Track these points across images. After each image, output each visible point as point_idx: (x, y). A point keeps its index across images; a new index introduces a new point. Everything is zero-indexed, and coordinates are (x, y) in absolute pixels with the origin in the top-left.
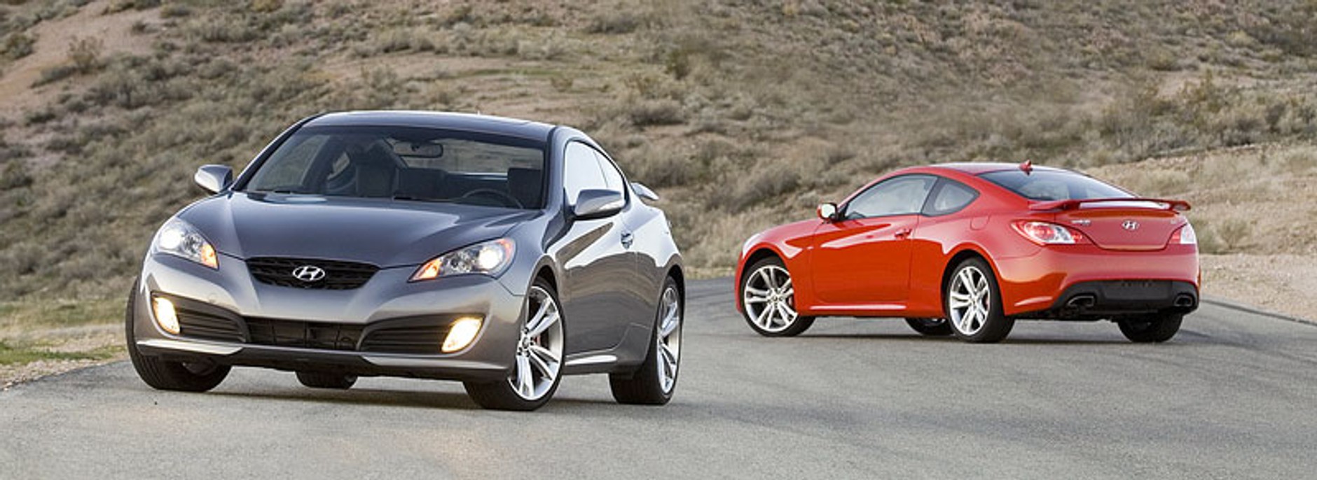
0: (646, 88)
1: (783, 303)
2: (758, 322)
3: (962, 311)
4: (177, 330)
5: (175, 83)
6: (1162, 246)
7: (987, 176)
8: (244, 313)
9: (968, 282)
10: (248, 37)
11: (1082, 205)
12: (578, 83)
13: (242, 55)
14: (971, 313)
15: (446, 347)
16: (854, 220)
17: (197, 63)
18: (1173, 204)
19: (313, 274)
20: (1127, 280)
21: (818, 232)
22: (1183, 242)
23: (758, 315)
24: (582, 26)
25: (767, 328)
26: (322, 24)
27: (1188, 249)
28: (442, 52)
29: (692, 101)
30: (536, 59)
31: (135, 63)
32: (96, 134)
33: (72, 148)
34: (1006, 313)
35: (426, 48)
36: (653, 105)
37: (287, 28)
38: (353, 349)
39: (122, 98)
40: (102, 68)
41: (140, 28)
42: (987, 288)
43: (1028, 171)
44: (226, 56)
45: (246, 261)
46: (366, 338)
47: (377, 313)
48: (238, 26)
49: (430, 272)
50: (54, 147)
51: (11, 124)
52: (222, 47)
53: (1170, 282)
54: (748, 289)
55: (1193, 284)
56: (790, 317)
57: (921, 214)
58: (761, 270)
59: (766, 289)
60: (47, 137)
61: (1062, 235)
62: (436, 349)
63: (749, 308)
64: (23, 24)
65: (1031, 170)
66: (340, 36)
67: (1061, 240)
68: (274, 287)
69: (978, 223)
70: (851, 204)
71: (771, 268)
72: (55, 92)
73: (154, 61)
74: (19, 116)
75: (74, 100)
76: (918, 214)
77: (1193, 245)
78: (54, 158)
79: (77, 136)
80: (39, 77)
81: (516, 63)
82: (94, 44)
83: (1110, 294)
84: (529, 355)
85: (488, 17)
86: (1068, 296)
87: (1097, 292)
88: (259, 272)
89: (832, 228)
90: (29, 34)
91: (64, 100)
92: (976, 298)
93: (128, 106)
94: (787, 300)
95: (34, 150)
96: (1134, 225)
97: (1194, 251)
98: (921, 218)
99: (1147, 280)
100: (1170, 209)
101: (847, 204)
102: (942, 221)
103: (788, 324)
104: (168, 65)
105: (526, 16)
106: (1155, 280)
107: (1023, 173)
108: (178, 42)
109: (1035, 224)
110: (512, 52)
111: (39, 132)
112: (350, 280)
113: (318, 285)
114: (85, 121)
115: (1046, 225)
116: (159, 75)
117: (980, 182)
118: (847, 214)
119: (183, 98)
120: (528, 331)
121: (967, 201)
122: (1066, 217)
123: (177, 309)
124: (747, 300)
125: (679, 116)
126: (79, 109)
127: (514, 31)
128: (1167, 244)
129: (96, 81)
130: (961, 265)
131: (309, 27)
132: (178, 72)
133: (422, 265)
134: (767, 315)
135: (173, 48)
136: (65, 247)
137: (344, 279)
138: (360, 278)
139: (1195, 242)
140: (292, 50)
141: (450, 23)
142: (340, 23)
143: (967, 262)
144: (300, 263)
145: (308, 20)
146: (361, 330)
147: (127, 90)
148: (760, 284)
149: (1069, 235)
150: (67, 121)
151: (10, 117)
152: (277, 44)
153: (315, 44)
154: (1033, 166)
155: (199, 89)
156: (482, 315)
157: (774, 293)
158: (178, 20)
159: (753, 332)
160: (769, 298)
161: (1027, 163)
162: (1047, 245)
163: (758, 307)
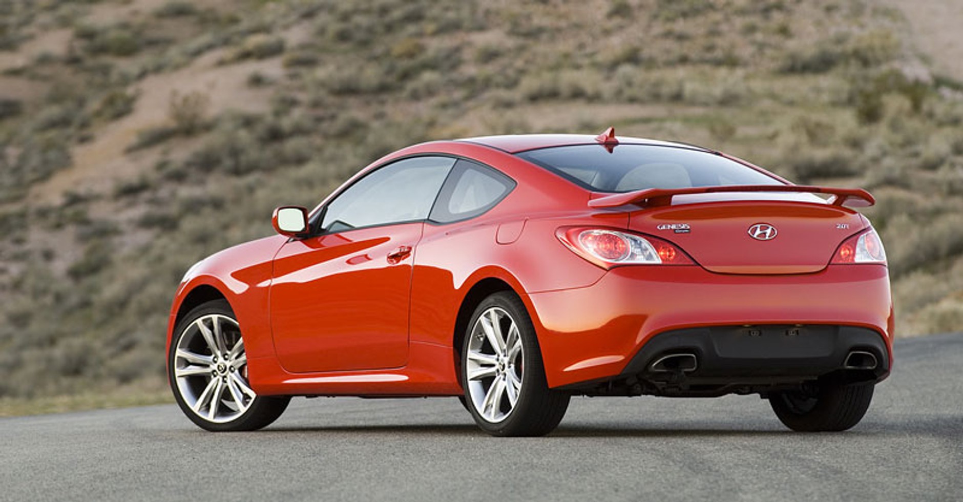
0: (814, 133)
1: (234, 376)
2: (196, 407)
3: (486, 382)
5: (292, 145)
6: (823, 267)
7: (532, 154)
9: (493, 333)
10: (383, 89)
11: (676, 199)
12: (742, 131)
13: (375, 108)
14: (500, 385)
16: (336, 233)
17: (319, 120)
18: (842, 195)
20: (755, 326)
21: (281, 256)
22: (860, 258)
23: (197, 395)
24: (773, 65)
25: (210, 417)
26: (470, 70)
27: (870, 271)
28: (595, 98)
29: (871, 150)
30: (706, 104)
31: (248, 122)
32: (193, 207)
33: (168, 224)
34: (551, 384)
35: (577, 94)
36: (820, 155)
37: (428, 76)
39: (228, 163)
40: (208, 127)
41: (257, 81)
42: (519, 342)
43: (610, 145)
44: (355, 111)
48: (372, 74)
50: (147, 223)
51: (97, 197)
52: (352, 101)
53: (833, 328)
54: (180, 353)
55: (879, 332)
56: (246, 397)
57: (429, 221)
58: (199, 321)
59: (208, 353)
60: (139, 211)
61: (644, 250)
63: (182, 385)
64: (125, 80)
65: (617, 143)
66: (487, 83)
67: (640, 260)
69: (507, 233)
70: (329, 207)
71: (215, 318)
72: (152, 157)
73: (270, 119)
74: (106, 187)
75: (172, 168)
76: (423, 221)
77: (882, 264)
78: (144, 236)
79: (173, 210)
80: (133, 140)
81: (680, 110)
82: (200, 100)
83: (726, 350)
85: (661, 58)
86: (650, 355)
87: (699, 344)
89: (300, 248)
90: (130, 91)
91: (161, 166)
92: (506, 360)
93: (237, 172)
94: (241, 370)
95: (123, 227)
96: (769, 231)
97: (881, 275)
98: (428, 228)
99: (792, 325)
100: (837, 204)
101: (325, 209)
102: (458, 231)
103: (243, 409)
104: (286, 123)
105: (708, 56)
106: (806, 325)
107: (603, 149)
108: (303, 97)
109: (596, 232)
110: (677, 97)
111: (130, 205)
114: (186, 192)
115: (614, 233)
116: (275, 135)
117: (520, 163)
118: (323, 227)
119: (300, 160)
121: (494, 198)
122: (647, 219)
124: (179, 372)
125: (854, 166)
126: (179, 177)
127: (681, 72)
128: (829, 264)
129: (199, 144)
130: (482, 305)
131: (455, 75)
132: (299, 131)
134: (211, 395)
135: (294, 103)
136: (123, 341)
139: (884, 260)
140: (434, 101)
141: (614, 65)
142: (490, 69)
143: (491, 299)
145: (454, 66)
147: (235, 152)
148: (198, 345)
149: (651, 250)
150: (164, 192)
151: (98, 188)
152: (415, 96)
153: (458, 94)
154: (619, 139)
155: (319, 150)
157: (221, 360)
158: (303, 71)
159: (190, 424)
160: (214, 367)
161: (608, 132)
162: (615, 268)
163: (198, 383)
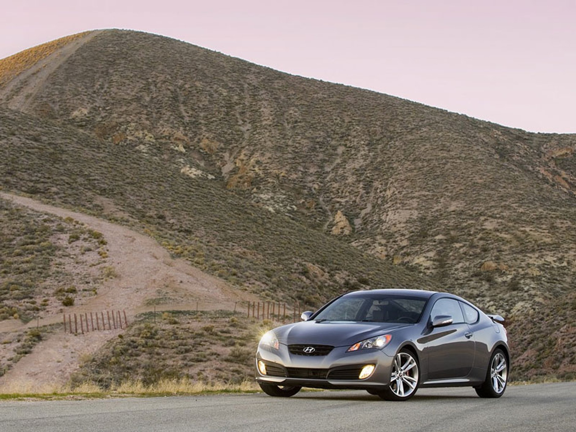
4: (265, 373)
8: (286, 366)
15: (360, 377)
19: (311, 350)
38: (325, 379)
45: (288, 346)
46: (329, 374)
47: (333, 365)
49: (355, 348)
62: (357, 378)
68: (297, 355)
84: (402, 379)
88: (292, 350)
112: (325, 352)
113: (312, 354)
120: (402, 370)
123: (266, 365)
133: (352, 345)
137: (322, 352)
138: (328, 351)
144: (306, 346)
146: (328, 372)
156: (374, 364)
